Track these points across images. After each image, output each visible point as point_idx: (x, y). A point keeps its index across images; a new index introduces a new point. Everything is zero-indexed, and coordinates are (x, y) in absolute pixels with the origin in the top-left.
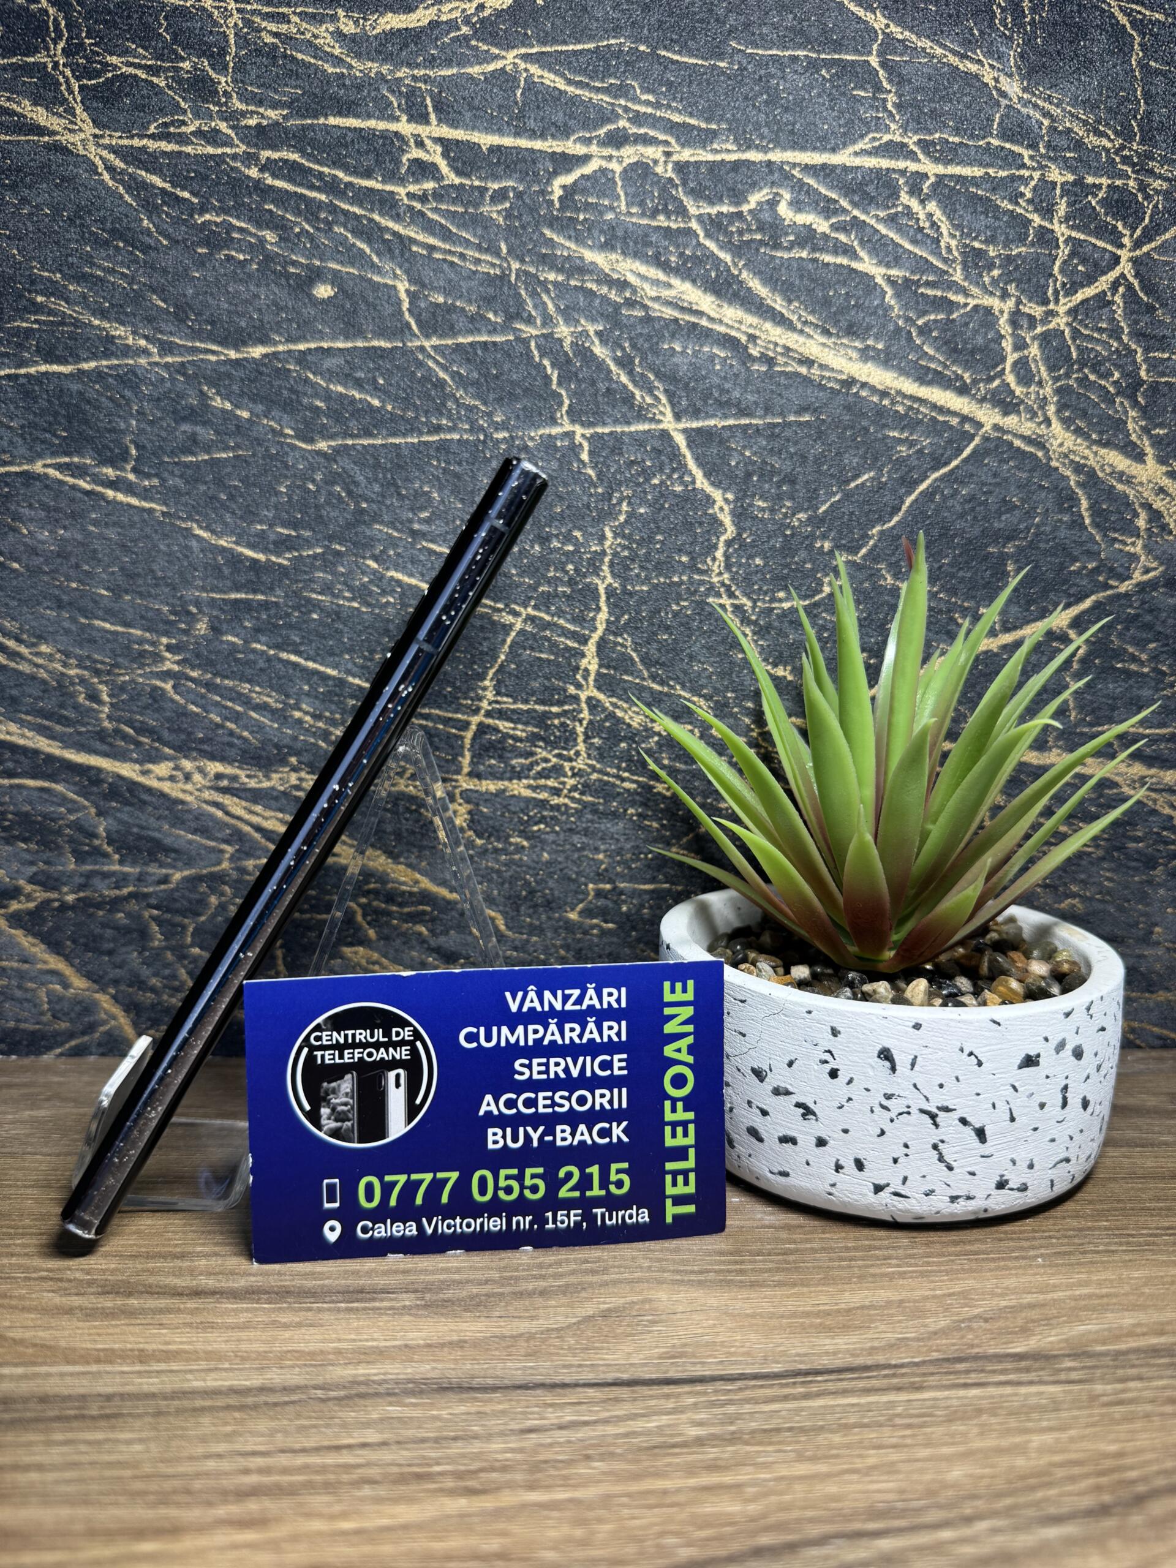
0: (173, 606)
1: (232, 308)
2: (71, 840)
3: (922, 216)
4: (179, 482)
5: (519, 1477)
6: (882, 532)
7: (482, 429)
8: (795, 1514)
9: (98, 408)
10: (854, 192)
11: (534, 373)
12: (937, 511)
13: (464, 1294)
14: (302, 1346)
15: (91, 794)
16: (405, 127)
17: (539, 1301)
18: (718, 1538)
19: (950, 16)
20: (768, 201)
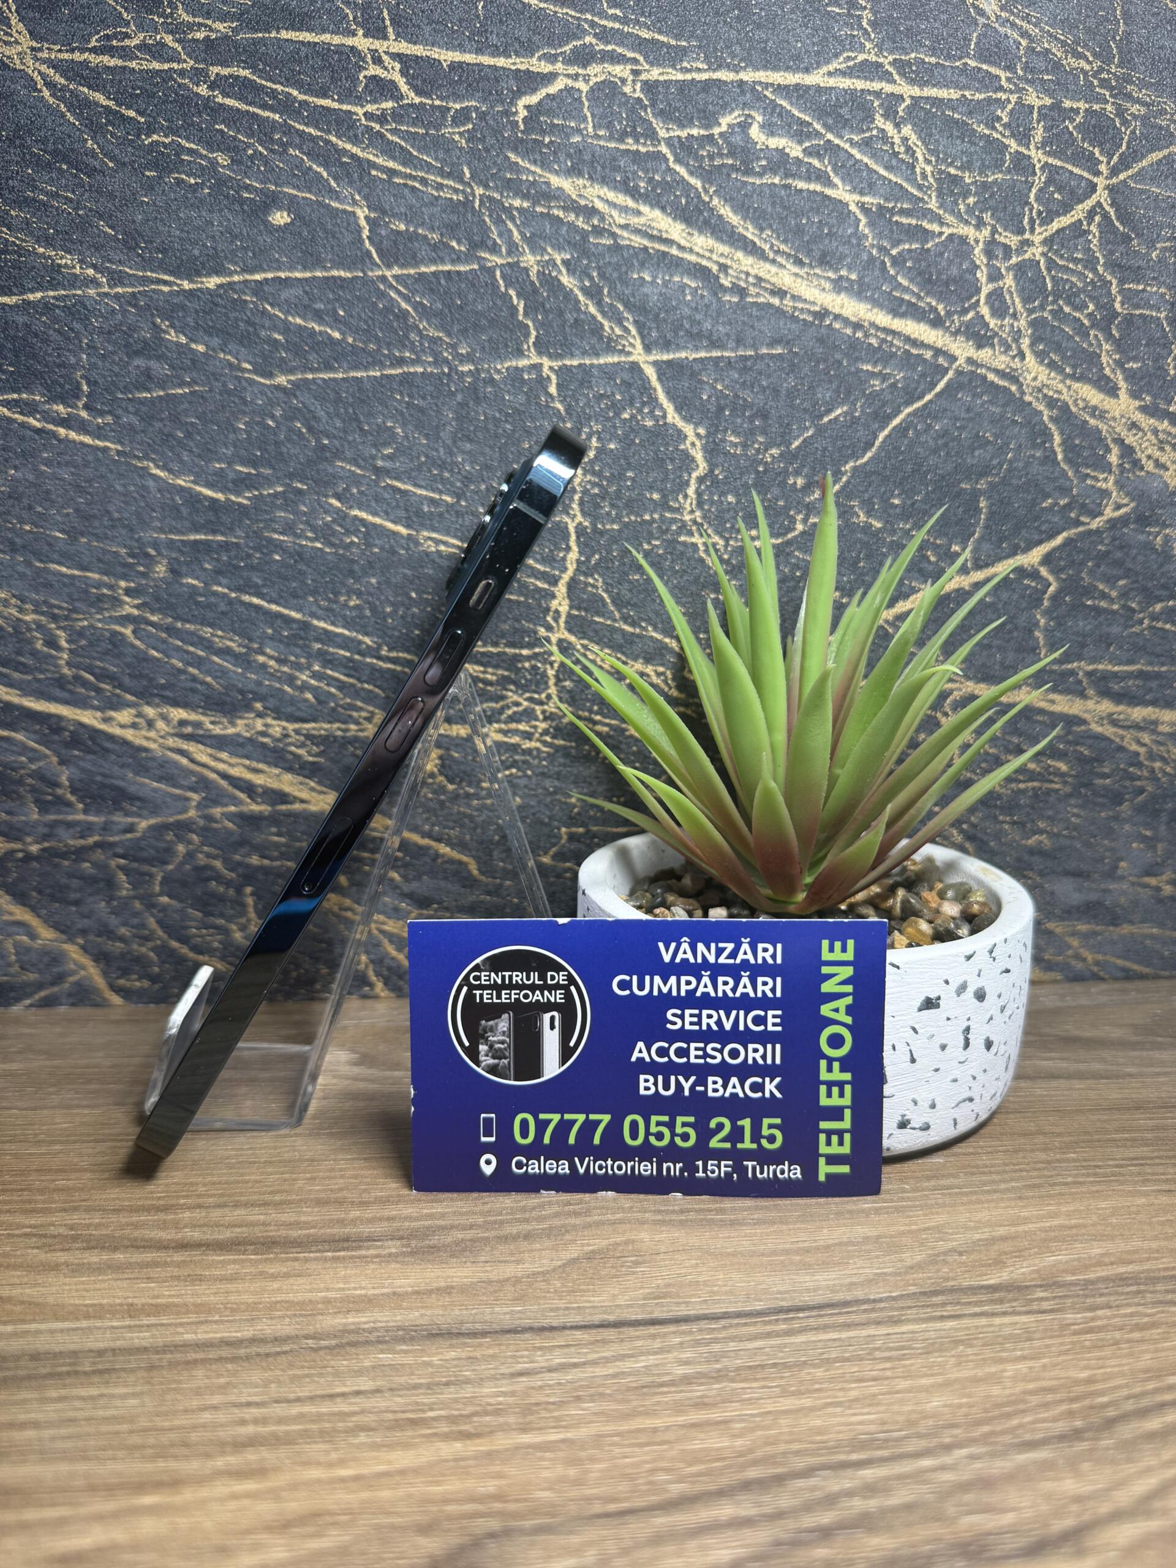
0: (130, 548)
1: (184, 235)
2: (33, 790)
3: (897, 140)
4: (134, 420)
5: (512, 1420)
6: (855, 468)
7: (446, 361)
9: (46, 341)
10: (828, 114)
11: (499, 303)
12: (911, 446)
13: (449, 1239)
14: (291, 1297)
15: (53, 742)
16: (361, 42)
17: (524, 1245)
18: (708, 1473)
20: (739, 124)
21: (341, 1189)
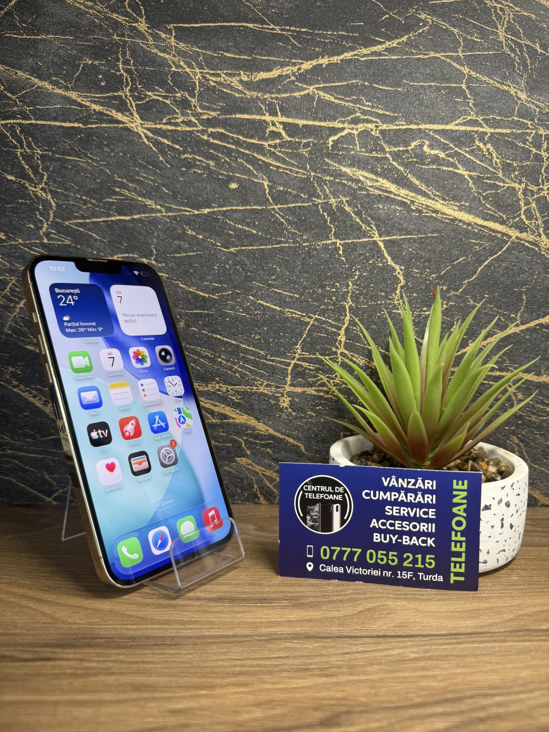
1: (196, 193)
3: (485, 150)
4: (174, 265)
6: (468, 282)
7: (298, 242)
8: (459, 687)
9: (140, 234)
10: (456, 140)
11: (320, 218)
12: (492, 273)
13: (308, 601)
14: (246, 620)
16: (268, 118)
17: (340, 605)
19: (496, 67)
20: (419, 145)
21: (259, 580)
